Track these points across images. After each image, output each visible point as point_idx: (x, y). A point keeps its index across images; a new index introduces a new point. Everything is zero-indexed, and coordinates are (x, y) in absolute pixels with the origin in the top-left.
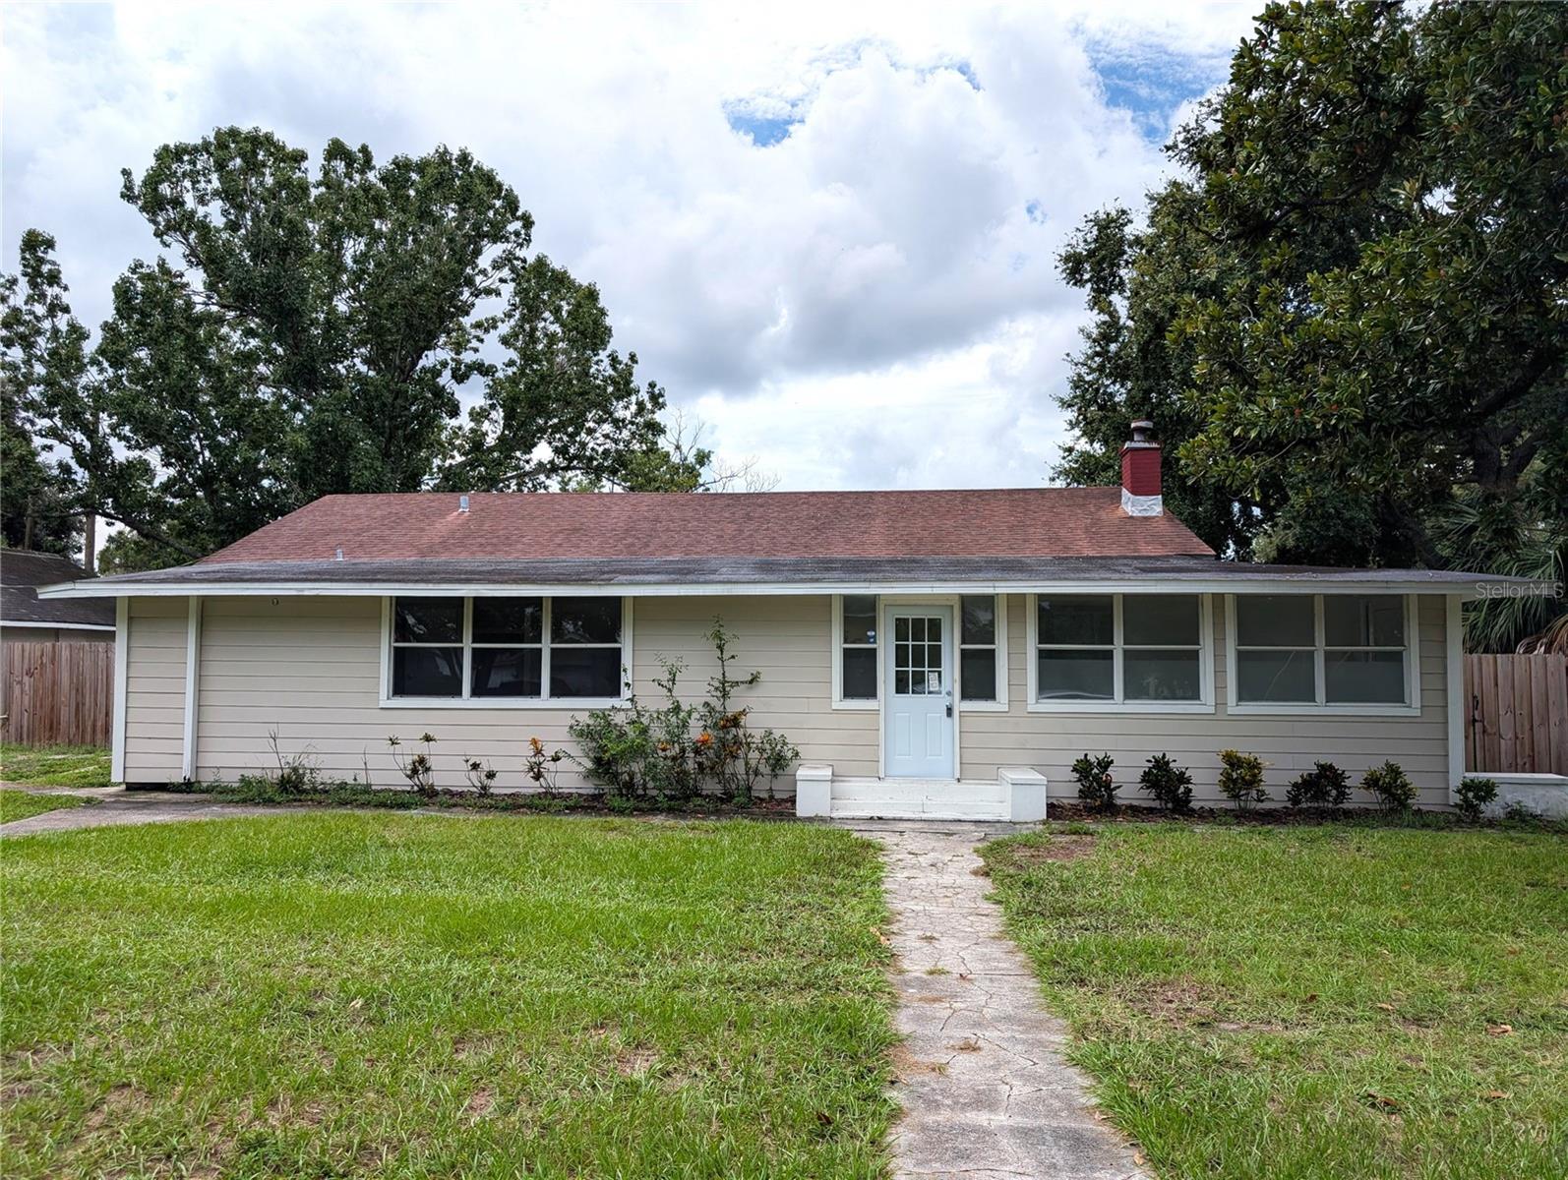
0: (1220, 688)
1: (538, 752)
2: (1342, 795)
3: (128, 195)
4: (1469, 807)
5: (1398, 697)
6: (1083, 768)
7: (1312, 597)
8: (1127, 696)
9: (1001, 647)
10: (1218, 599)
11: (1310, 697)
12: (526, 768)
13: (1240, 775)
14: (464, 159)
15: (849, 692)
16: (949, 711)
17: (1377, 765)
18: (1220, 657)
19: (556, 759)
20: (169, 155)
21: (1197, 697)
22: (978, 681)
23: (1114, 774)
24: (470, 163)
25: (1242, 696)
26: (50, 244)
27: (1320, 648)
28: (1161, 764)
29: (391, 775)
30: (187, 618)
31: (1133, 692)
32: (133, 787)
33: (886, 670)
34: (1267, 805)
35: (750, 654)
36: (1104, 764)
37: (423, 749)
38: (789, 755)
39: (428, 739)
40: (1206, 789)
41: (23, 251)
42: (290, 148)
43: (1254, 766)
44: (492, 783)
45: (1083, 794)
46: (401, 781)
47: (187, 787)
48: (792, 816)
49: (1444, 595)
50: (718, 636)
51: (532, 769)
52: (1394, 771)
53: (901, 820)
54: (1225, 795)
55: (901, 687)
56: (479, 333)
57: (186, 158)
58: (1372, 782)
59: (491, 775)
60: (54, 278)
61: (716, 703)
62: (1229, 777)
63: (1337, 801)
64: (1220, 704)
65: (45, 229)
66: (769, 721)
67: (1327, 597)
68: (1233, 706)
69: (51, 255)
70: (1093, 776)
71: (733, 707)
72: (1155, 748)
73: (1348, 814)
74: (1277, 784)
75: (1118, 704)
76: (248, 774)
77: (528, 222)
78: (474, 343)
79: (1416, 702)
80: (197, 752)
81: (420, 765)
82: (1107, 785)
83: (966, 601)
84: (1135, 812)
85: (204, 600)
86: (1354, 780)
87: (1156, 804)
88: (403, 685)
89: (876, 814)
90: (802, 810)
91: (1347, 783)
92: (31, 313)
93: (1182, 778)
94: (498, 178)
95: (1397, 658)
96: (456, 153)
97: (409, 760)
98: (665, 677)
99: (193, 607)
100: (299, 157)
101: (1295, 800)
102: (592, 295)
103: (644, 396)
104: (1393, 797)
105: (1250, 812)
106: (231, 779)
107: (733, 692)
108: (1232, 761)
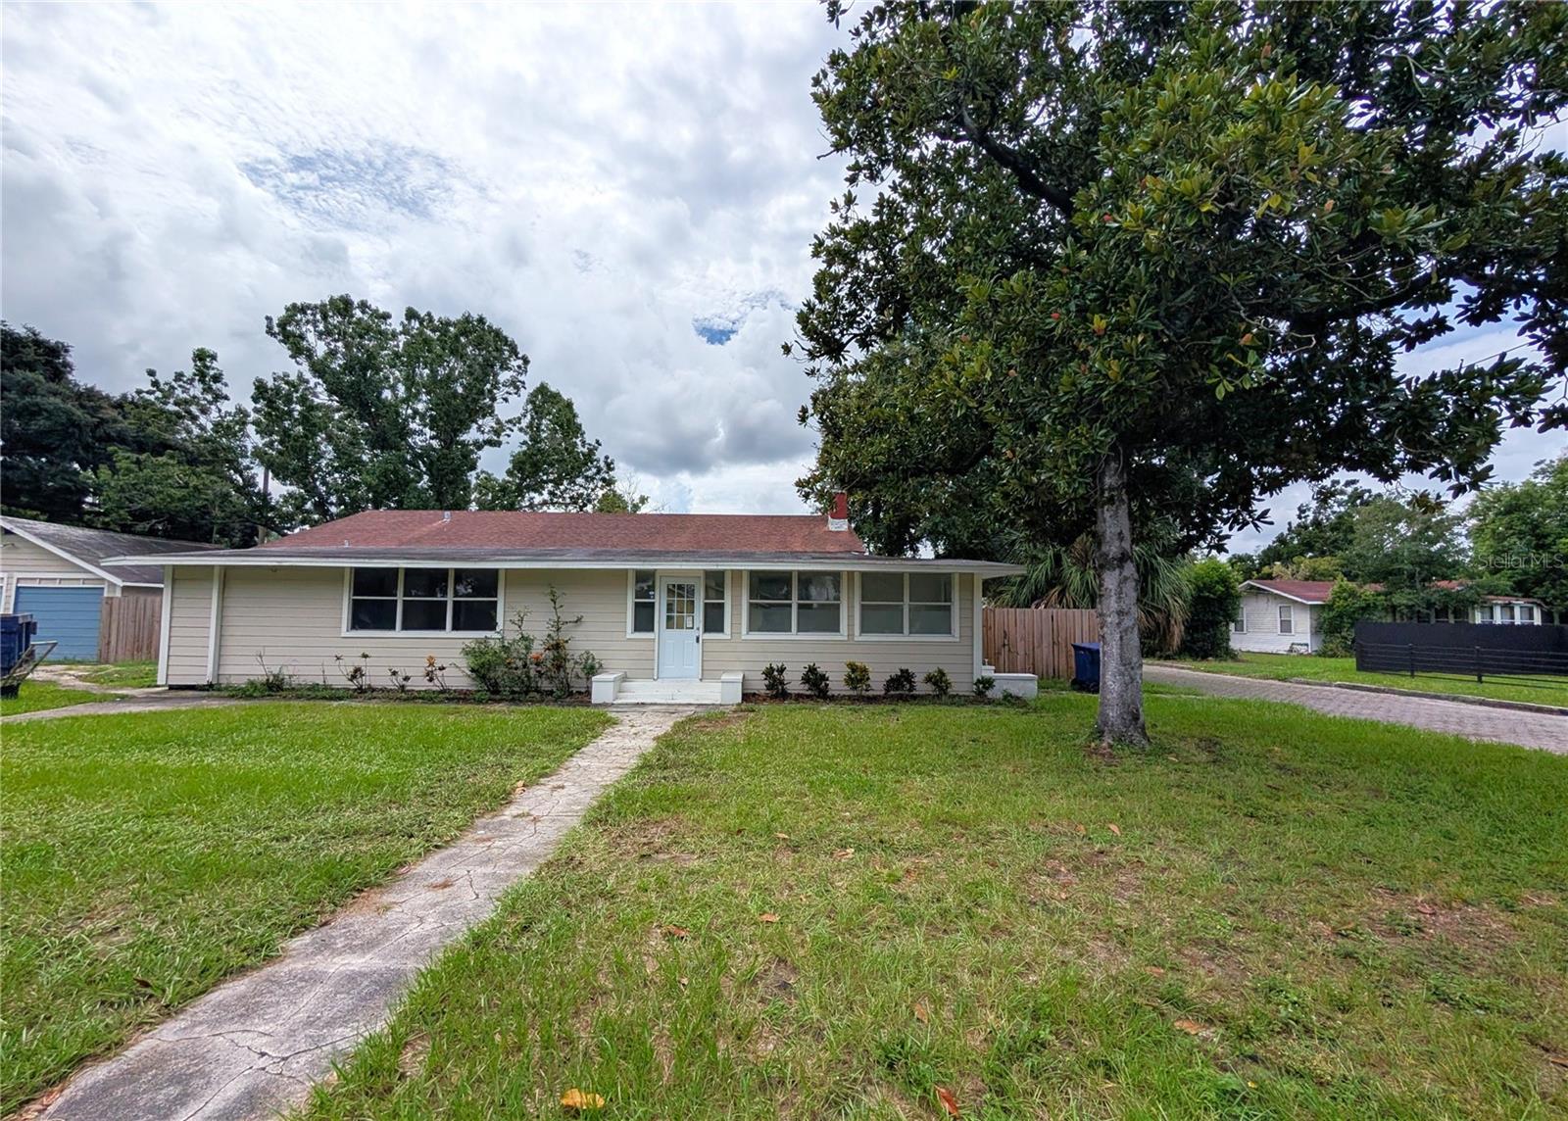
0: (850, 626)
1: (431, 664)
2: (912, 688)
3: (270, 331)
4: (980, 693)
5: (949, 631)
6: (769, 673)
7: (902, 574)
8: (799, 630)
9: (727, 602)
10: (851, 574)
11: (901, 632)
12: (424, 673)
13: (857, 676)
14: (481, 320)
15: (637, 628)
16: (698, 639)
17: (933, 670)
18: (851, 607)
19: (442, 669)
20: (295, 310)
21: (838, 631)
22: (714, 621)
23: (786, 676)
24: (484, 324)
25: (863, 630)
26: (214, 357)
27: (906, 603)
28: (812, 670)
29: (339, 680)
30: (212, 579)
31: (802, 628)
32: (171, 688)
33: (660, 615)
34: (870, 693)
35: (574, 605)
36: (781, 670)
37: (361, 662)
38: (597, 666)
39: (365, 656)
40: (837, 684)
41: (195, 361)
42: (381, 311)
43: (865, 670)
44: (409, 683)
45: (769, 687)
46: (344, 682)
47: (210, 687)
48: (588, 704)
49: (973, 574)
50: (553, 593)
51: (428, 675)
52: (942, 673)
53: (655, 704)
54: (847, 688)
55: (670, 623)
56: (510, 426)
57: (309, 312)
58: (929, 679)
59: (407, 679)
60: (217, 378)
61: (553, 634)
62: (849, 676)
63: (910, 690)
64: (851, 635)
65: (210, 348)
66: (587, 646)
67: (911, 574)
68: (858, 637)
69: (215, 364)
70: (774, 676)
71: (563, 636)
72: (810, 660)
73: (915, 697)
74: (877, 683)
75: (794, 635)
76: (252, 678)
77: (526, 361)
78: (508, 432)
79: (957, 634)
80: (218, 664)
81: (357, 673)
82: (782, 683)
83: (708, 574)
84: (799, 697)
85: (226, 568)
86: (919, 679)
87: (809, 693)
88: (357, 623)
89: (640, 701)
90: (595, 699)
91: (916, 680)
92: (205, 399)
93: (823, 678)
94: (504, 333)
95: (948, 609)
96: (476, 317)
97: (352, 669)
98: (516, 618)
99: (216, 571)
100: (386, 316)
101: (887, 690)
102: (569, 405)
103: (602, 464)
104: (941, 688)
105: (863, 697)
106: (242, 682)
107: (563, 627)
108: (853, 667)
